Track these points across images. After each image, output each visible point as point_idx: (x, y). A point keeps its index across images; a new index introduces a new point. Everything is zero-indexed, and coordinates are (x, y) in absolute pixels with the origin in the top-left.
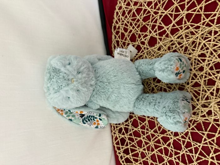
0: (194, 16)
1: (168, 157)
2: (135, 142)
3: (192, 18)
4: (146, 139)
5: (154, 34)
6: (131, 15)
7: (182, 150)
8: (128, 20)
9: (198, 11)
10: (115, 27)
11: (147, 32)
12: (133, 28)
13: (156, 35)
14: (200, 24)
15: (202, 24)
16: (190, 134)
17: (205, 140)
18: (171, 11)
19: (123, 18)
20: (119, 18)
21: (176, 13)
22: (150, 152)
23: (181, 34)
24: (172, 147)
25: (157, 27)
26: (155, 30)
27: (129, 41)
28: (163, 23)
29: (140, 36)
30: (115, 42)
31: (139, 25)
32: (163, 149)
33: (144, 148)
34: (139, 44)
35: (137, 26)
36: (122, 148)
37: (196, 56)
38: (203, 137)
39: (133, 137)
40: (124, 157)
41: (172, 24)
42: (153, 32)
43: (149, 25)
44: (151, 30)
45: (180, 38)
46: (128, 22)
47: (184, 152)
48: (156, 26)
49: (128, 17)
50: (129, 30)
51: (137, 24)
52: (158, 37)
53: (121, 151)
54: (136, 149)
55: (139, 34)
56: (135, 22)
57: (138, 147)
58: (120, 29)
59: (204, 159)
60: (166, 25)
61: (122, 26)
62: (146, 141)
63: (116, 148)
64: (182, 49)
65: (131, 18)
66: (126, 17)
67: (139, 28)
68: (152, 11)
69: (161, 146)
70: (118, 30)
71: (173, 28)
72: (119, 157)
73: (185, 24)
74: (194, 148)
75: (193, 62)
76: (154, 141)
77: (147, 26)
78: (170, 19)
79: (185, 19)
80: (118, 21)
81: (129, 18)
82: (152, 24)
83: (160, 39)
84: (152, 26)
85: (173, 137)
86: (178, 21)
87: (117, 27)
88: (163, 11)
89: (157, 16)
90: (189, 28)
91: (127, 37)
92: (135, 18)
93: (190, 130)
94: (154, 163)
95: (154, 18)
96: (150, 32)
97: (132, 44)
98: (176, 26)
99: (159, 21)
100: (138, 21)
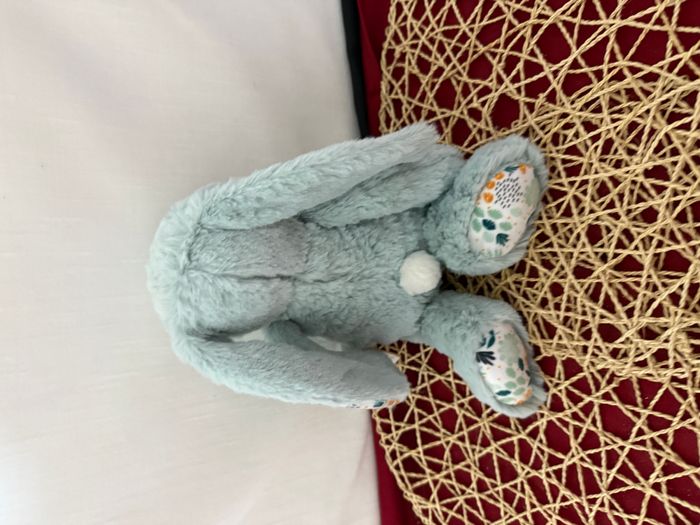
0: (642, 37)
1: (527, 469)
2: (436, 414)
3: (638, 42)
4: (467, 410)
5: (509, 88)
6: (442, 15)
7: (570, 454)
8: (431, 35)
9: (659, 22)
10: (391, 53)
11: (490, 78)
12: (448, 60)
13: (519, 90)
14: (661, 68)
15: (666, 67)
16: (596, 409)
17: (640, 432)
18: (569, 12)
19: (417, 24)
20: (403, 24)
21: (585, 23)
22: (478, 448)
23: (596, 96)
24: (541, 441)
25: (520, 66)
26: (514, 73)
27: (432, 105)
28: (542, 52)
29: (466, 91)
30: (388, 105)
31: (466, 52)
32: (516, 442)
33: (461, 433)
34: (462, 117)
35: (459, 55)
36: (398, 428)
37: (637, 172)
38: (634, 424)
39: (431, 399)
40: (402, 453)
41: (570, 60)
42: (507, 81)
43: (497, 58)
44: (501, 73)
45: (593, 106)
46: (432, 41)
47: (575, 460)
48: (518, 59)
49: (433, 22)
50: (434, 69)
51: (459, 49)
52: (522, 98)
53: (392, 438)
54: (437, 434)
55: (466, 85)
56: (454, 42)
57: (443, 430)
58: (407, 62)
59: (631, 485)
60: (553, 58)
61: (413, 51)
62: (468, 415)
63: (379, 427)
64: (595, 145)
65: (443, 28)
66: (427, 22)
67: (467, 64)
68: (509, 7)
69: (510, 435)
70: (400, 65)
71: (572, 71)
72: (388, 454)
73: (610, 62)
74: (607, 451)
75: (627, 193)
76: (491, 418)
77: (490, 58)
78: (566, 41)
79: (612, 44)
80: (400, 35)
81: (436, 26)
82: (507, 52)
83: (531, 107)
84: (506, 61)
85: (546, 413)
86: (591, 49)
87: (397, 55)
88: (543, 12)
89: (525, 27)
90: (624, 77)
91: (427, 89)
92: (456, 27)
93: (597, 398)
94: (486, 480)
95: (515, 34)
96: (500, 81)
97: (443, 116)
98: (581, 68)
99: (529, 44)
100: (464, 38)
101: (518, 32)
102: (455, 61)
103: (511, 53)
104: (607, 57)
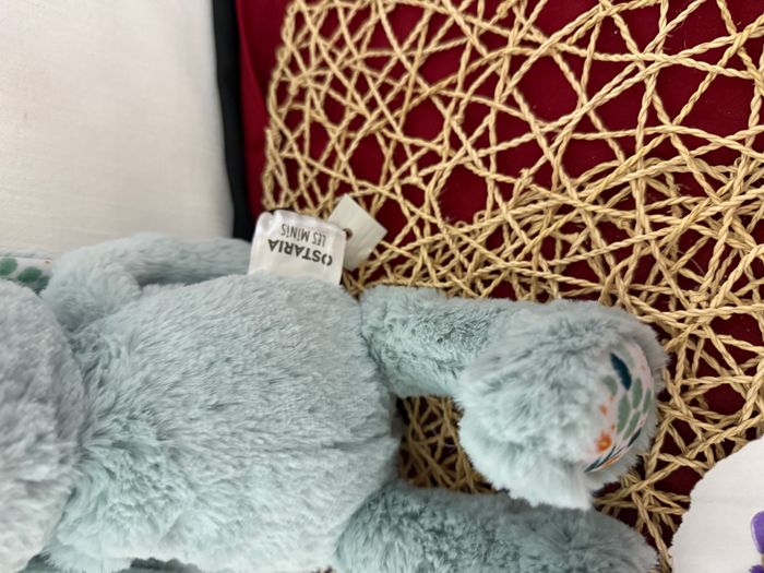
0: (703, 86)
3: (696, 95)
5: (471, 157)
6: (365, 34)
8: (348, 63)
9: (735, 62)
10: (283, 88)
11: (439, 139)
12: (372, 105)
13: (486, 161)
14: (742, 142)
15: (750, 142)
18: (574, 39)
19: (326, 46)
20: (304, 45)
21: (602, 57)
23: (624, 179)
25: (490, 121)
26: (478, 132)
27: (345, 173)
28: (527, 99)
29: (399, 157)
30: (278, 167)
31: (401, 95)
34: (393, 196)
35: (390, 97)
37: (701, 321)
41: (576, 116)
42: (467, 144)
43: (452, 105)
44: (458, 130)
45: (616, 198)
46: (348, 72)
48: (486, 110)
49: (350, 43)
50: (349, 116)
51: (390, 88)
52: (491, 175)
55: (400, 146)
56: (382, 77)
58: (308, 103)
60: (546, 114)
61: (319, 86)
64: (621, 264)
65: (365, 53)
66: (341, 43)
67: (401, 113)
68: (472, 26)
70: (297, 106)
71: (579, 136)
73: (647, 125)
75: (682, 356)
77: (439, 105)
78: (570, 85)
79: (650, 95)
80: (300, 60)
81: (354, 51)
82: (467, 97)
83: (506, 191)
84: (466, 111)
86: (612, 100)
87: (293, 91)
88: (529, 37)
89: (498, 58)
90: (676, 153)
91: (339, 148)
92: (386, 53)
95: (482, 69)
96: (455, 143)
97: (362, 192)
98: (596, 131)
99: (505, 86)
100: (399, 71)
101: (486, 66)
102: (382, 106)
103: (475, 99)
104: (642, 117)
